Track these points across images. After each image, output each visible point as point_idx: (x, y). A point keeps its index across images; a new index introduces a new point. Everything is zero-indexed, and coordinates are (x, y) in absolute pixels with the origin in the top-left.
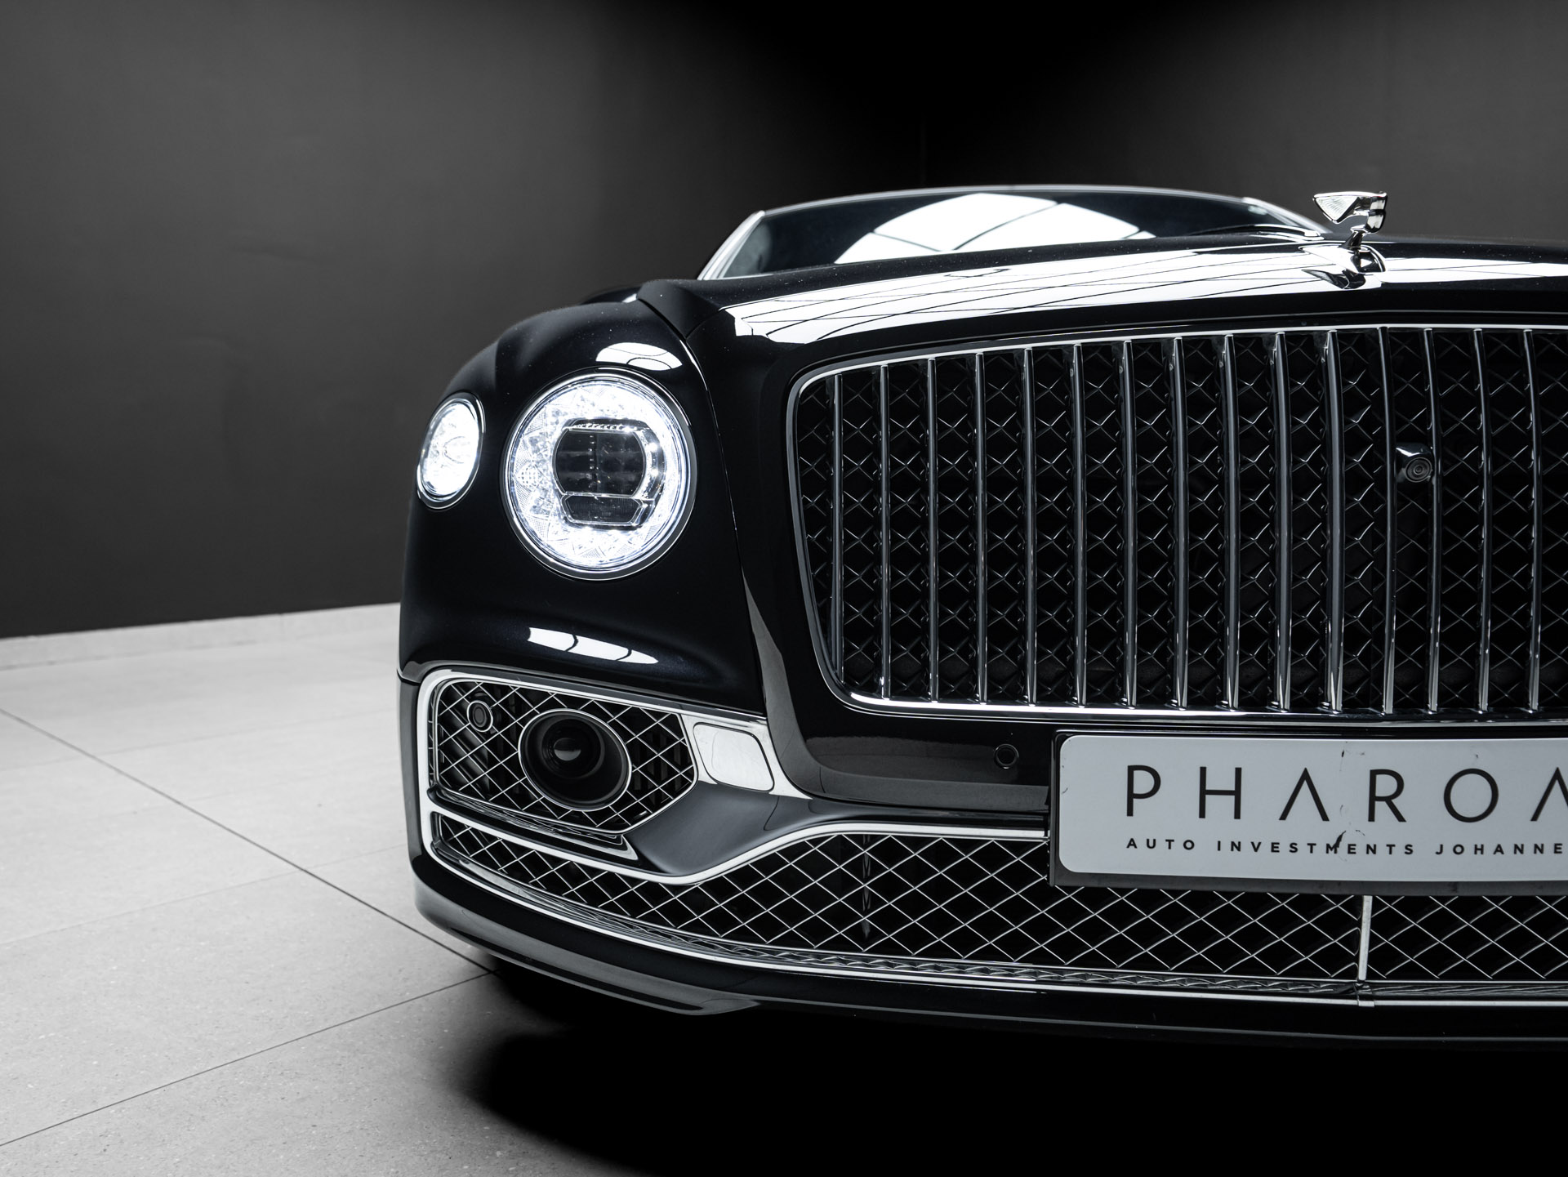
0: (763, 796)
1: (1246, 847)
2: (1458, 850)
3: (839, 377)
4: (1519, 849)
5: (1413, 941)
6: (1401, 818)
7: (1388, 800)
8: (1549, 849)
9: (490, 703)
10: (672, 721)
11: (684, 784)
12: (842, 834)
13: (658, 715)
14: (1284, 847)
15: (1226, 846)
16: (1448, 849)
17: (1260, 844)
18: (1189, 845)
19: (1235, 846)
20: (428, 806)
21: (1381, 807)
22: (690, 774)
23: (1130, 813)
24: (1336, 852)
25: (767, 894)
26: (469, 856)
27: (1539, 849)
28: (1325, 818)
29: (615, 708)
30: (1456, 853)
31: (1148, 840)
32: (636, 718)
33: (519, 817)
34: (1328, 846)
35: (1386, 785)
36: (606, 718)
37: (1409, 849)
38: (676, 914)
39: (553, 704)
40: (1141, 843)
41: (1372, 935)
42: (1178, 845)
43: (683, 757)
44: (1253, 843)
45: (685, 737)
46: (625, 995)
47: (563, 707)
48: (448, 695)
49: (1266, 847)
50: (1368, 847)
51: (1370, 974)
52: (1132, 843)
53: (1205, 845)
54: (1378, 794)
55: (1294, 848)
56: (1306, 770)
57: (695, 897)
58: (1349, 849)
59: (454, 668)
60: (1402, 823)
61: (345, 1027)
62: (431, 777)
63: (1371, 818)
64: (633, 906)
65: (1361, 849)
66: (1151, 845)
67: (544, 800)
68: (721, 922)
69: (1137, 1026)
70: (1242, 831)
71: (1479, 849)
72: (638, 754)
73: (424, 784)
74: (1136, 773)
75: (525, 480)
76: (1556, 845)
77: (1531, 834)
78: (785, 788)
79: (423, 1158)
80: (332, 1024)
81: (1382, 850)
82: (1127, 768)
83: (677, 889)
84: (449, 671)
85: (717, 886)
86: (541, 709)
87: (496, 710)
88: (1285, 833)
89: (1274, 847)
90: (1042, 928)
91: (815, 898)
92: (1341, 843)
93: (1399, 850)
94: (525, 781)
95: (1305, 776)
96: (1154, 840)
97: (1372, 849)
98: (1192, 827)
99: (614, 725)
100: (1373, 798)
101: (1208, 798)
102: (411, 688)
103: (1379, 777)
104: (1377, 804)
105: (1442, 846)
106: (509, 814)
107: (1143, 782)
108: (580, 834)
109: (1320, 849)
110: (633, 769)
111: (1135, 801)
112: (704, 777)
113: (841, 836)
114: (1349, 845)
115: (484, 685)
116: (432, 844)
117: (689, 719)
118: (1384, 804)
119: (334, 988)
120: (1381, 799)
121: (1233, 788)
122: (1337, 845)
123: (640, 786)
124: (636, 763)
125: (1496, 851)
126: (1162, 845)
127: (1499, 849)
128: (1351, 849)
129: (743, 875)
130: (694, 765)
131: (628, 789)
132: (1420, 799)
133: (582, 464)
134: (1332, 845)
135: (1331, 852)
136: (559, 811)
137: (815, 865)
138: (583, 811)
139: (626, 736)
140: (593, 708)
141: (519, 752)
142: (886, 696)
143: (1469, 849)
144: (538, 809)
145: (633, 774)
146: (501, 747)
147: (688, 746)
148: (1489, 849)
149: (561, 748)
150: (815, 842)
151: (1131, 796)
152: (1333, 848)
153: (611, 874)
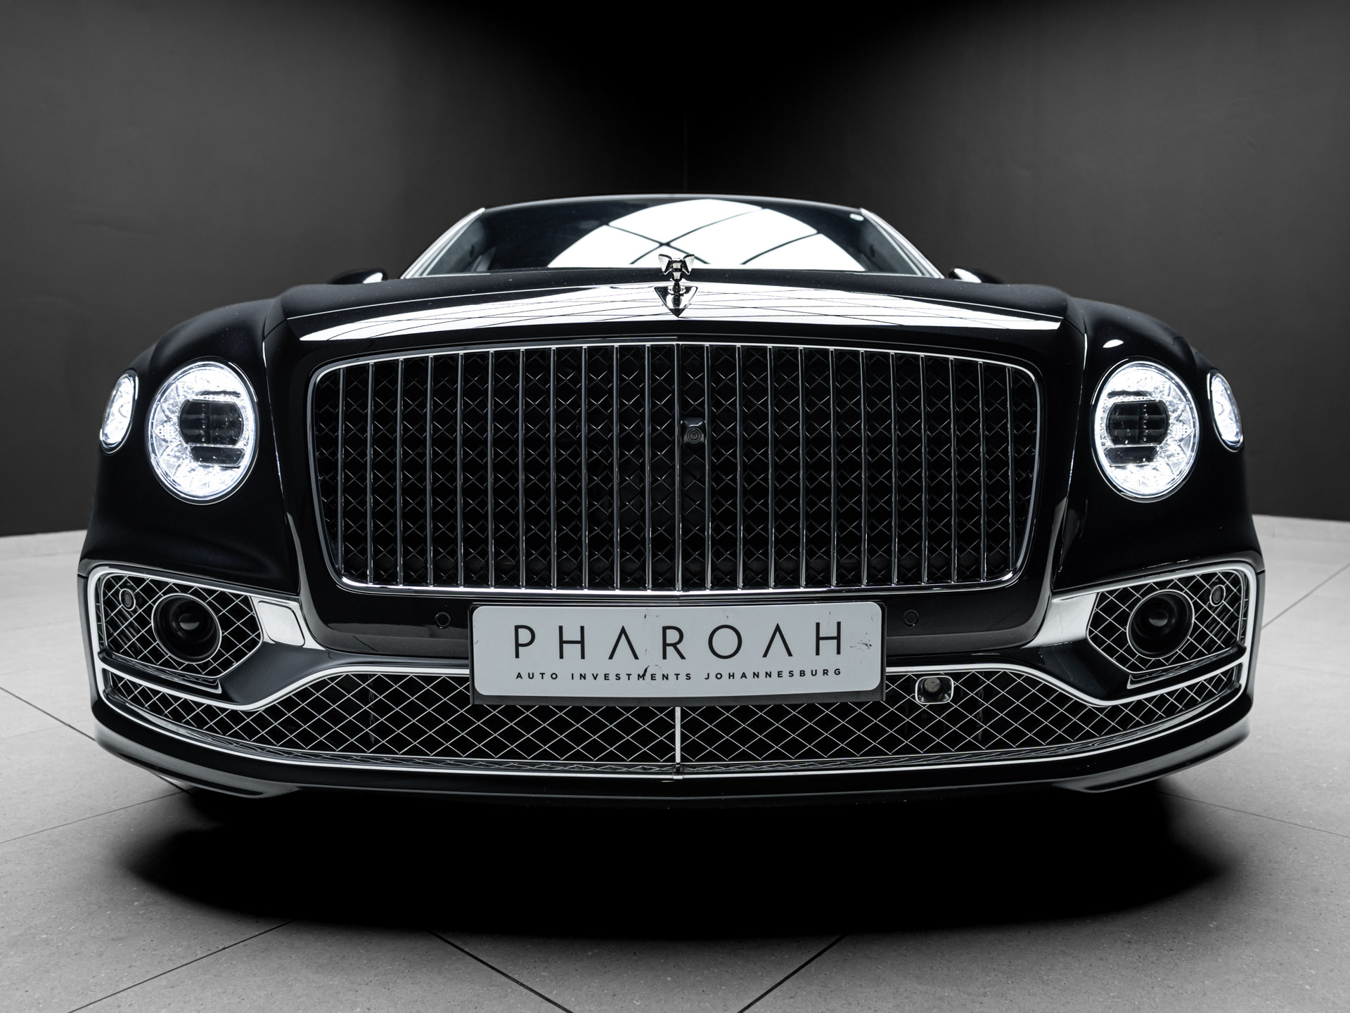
0: (300, 649)
1: (589, 677)
2: (719, 676)
3: (344, 371)
4: (756, 675)
5: (711, 737)
6: (682, 657)
7: (674, 645)
8: (775, 675)
9: (134, 590)
10: (246, 601)
11: (254, 643)
12: (349, 673)
13: (238, 596)
14: (612, 677)
15: (577, 676)
16: (712, 676)
17: (597, 675)
18: (554, 676)
19: (583, 677)
20: (100, 665)
21: (670, 650)
22: (258, 636)
23: (517, 656)
24: (644, 679)
25: (304, 715)
26: (127, 698)
27: (768, 675)
28: (636, 657)
29: (210, 592)
30: (716, 677)
31: (529, 674)
32: (223, 599)
33: (158, 669)
34: (639, 675)
35: (672, 636)
36: (204, 599)
37: (688, 677)
38: (249, 731)
39: (171, 590)
40: (524, 675)
41: (682, 733)
42: (547, 676)
43: (253, 624)
44: (593, 675)
45: (254, 612)
46: (214, 787)
47: (178, 592)
48: (109, 585)
49: (601, 677)
50: (664, 675)
51: (683, 758)
52: (519, 676)
53: (564, 676)
54: (668, 641)
55: (618, 677)
56: (623, 627)
57: (260, 719)
58: (652, 677)
59: (112, 566)
60: (684, 660)
61: (56, 830)
62: (101, 644)
63: (665, 657)
64: (224, 727)
65: (659, 677)
66: (531, 676)
67: (170, 657)
68: (277, 735)
69: (533, 796)
70: (586, 667)
71: (731, 676)
72: (226, 623)
73: (96, 648)
74: (520, 630)
75: (162, 434)
76: (779, 672)
77: (763, 666)
78: (311, 644)
79: (79, 909)
80: (47, 828)
81: (672, 677)
82: (514, 627)
83: (249, 714)
84: (107, 567)
85: (273, 711)
86: (165, 594)
87: (137, 595)
88: (612, 667)
89: (606, 677)
90: (479, 734)
91: (335, 717)
92: (647, 674)
93: (682, 677)
94: (158, 644)
95: (623, 631)
96: (533, 674)
97: (665, 677)
98: (555, 665)
99: (210, 604)
100: (665, 645)
101: (565, 646)
102: (82, 580)
103: (668, 631)
104: (668, 648)
105: (708, 674)
106: (151, 669)
107: (524, 636)
108: (195, 680)
109: (634, 677)
110: (223, 633)
111: (520, 648)
112: (267, 639)
113: (348, 675)
114: (652, 675)
115: (129, 578)
116: (104, 691)
117: (255, 599)
118: (672, 648)
119: (58, 804)
120: (670, 645)
121: (579, 639)
122: (644, 675)
123: (227, 645)
124: (224, 629)
125: (742, 676)
126: (538, 676)
127: (744, 675)
128: (653, 677)
129: (288, 703)
130: (260, 630)
131: (220, 647)
132: (694, 645)
133: (197, 424)
134: (641, 675)
135: (641, 679)
136: (180, 664)
137: (333, 695)
138: (194, 664)
139: (217, 611)
140: (196, 593)
141: (152, 624)
142: (371, 582)
143: (725, 676)
144: (167, 663)
145: (223, 637)
146: (142, 621)
147: (256, 616)
148: (738, 676)
149: (185, 621)
150: (332, 679)
151: (518, 645)
152: (641, 677)
153: (209, 707)
